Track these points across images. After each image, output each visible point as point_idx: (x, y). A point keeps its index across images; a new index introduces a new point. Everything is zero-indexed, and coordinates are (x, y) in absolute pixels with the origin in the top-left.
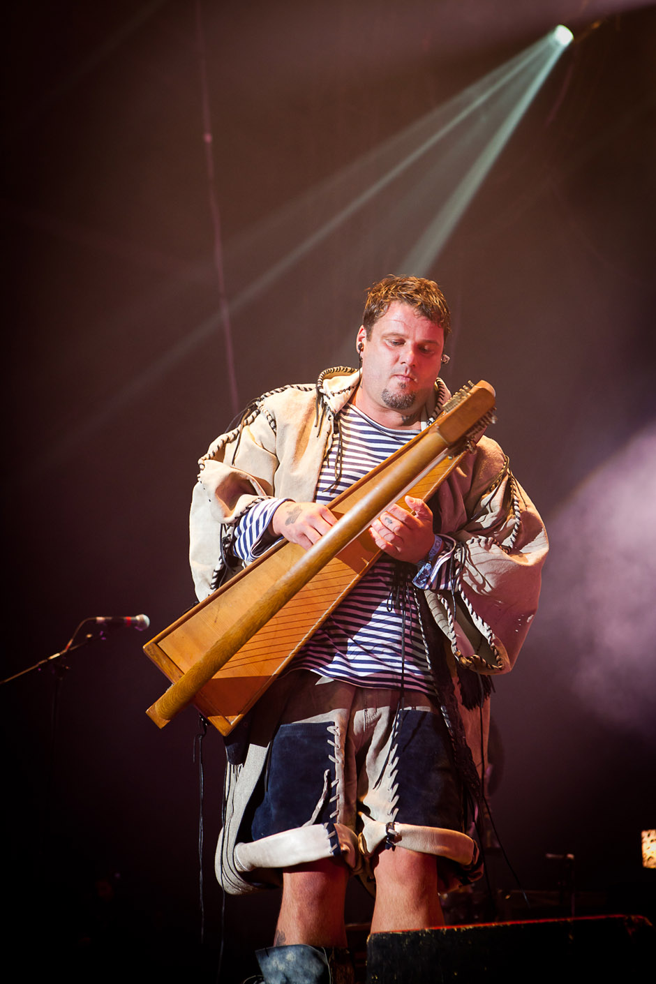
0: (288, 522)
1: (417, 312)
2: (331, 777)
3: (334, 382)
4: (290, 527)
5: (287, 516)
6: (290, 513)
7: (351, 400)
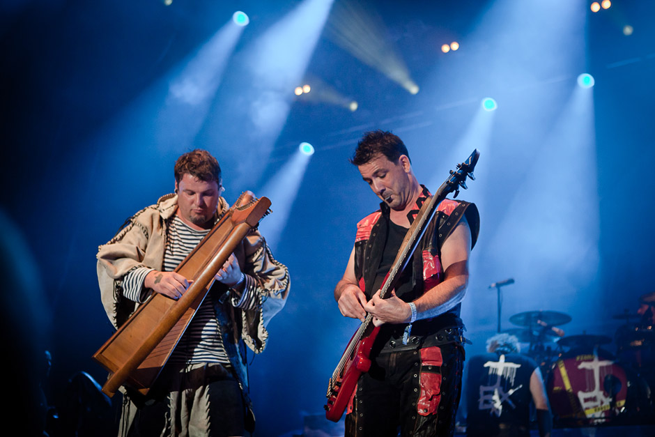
0: (156, 282)
1: (197, 179)
2: (169, 416)
3: (166, 203)
4: (157, 284)
5: (155, 279)
6: (156, 277)
7: (175, 212)
